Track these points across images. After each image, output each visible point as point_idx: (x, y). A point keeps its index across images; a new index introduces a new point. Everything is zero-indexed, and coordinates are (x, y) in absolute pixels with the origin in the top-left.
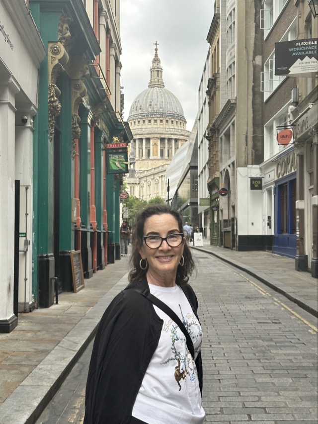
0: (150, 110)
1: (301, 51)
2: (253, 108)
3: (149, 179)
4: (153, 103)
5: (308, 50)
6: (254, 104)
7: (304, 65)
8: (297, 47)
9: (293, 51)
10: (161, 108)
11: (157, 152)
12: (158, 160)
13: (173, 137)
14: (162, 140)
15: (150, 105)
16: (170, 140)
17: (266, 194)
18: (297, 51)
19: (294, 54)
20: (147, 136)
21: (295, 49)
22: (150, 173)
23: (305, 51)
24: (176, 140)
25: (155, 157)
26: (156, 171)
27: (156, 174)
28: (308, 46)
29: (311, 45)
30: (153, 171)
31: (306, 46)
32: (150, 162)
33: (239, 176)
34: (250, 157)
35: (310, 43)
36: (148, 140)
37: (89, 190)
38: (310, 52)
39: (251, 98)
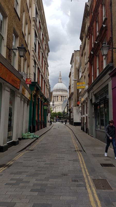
0: (58, 89)
2: (77, 94)
11: (60, 99)
14: (61, 96)
16: (63, 96)
20: (58, 95)
24: (65, 97)
25: (59, 101)
26: (60, 104)
30: (59, 105)
33: (74, 109)
36: (58, 96)
37: (39, 113)
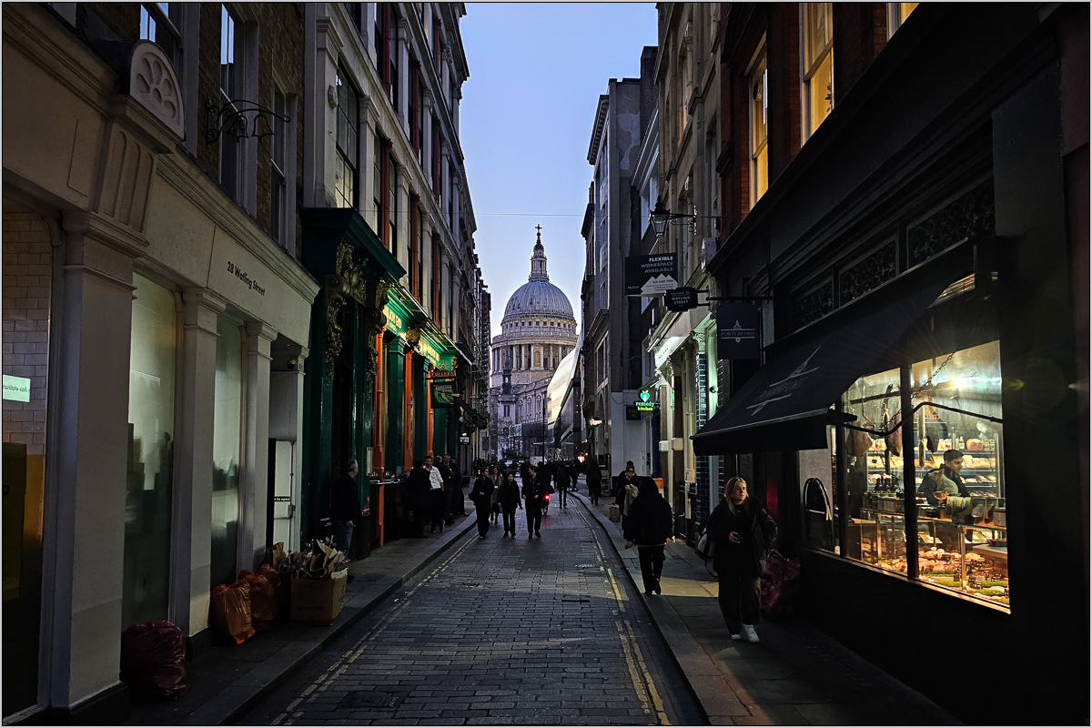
0: (530, 309)
1: (654, 268)
2: (629, 320)
3: (529, 396)
4: (534, 301)
5: (663, 267)
6: (630, 315)
7: (658, 284)
8: (650, 263)
9: (646, 268)
10: (544, 307)
11: (540, 362)
12: (541, 371)
13: (559, 342)
14: (546, 346)
15: (531, 303)
17: (645, 424)
18: (650, 268)
19: (646, 271)
20: (528, 342)
21: (648, 266)
22: (530, 388)
23: (659, 268)
24: (564, 347)
25: (538, 368)
27: (538, 389)
28: (663, 261)
29: (667, 261)
31: (660, 262)
32: (530, 374)
33: (612, 402)
34: (626, 379)
35: (665, 259)
36: (528, 346)
38: (665, 269)
39: (627, 308)
